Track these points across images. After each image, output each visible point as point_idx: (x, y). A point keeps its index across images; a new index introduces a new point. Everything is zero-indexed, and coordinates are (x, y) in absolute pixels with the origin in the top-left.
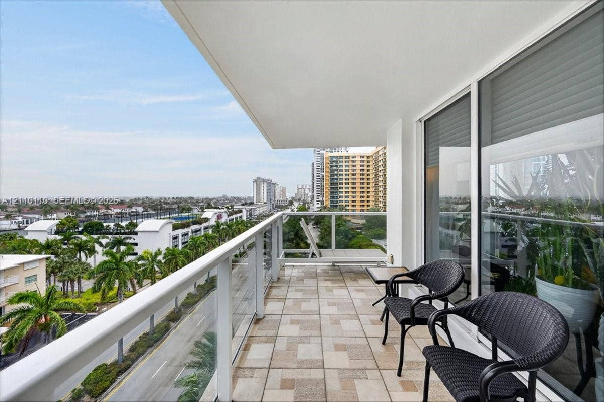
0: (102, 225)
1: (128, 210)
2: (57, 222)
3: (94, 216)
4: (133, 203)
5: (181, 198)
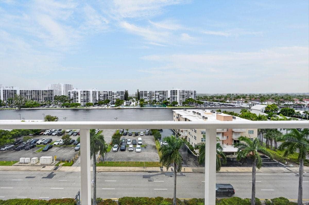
0: (294, 111)
3: (290, 105)
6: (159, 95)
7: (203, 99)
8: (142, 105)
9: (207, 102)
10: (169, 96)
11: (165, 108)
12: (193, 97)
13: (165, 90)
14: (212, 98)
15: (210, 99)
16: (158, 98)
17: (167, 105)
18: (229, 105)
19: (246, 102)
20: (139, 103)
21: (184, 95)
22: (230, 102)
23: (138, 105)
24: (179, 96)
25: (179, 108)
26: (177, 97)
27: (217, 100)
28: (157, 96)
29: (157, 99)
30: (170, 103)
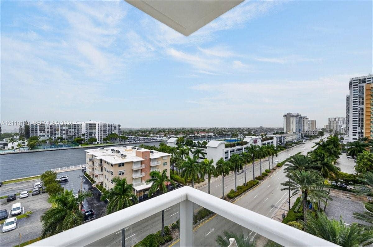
0: (193, 142)
1: (207, 134)
2: (177, 139)
3: (193, 137)
4: (209, 130)
5: (233, 128)
6: (68, 130)
7: (128, 133)
8: (32, 147)
9: (133, 137)
10: (84, 131)
11: (77, 147)
12: (116, 132)
13: (78, 123)
14: (137, 133)
15: (135, 133)
16: (66, 134)
17: (81, 144)
18: (153, 139)
19: (165, 136)
20: (26, 143)
21: (105, 130)
22: (153, 137)
23: (26, 146)
24: (99, 131)
25: (98, 145)
26: (95, 133)
27: (142, 134)
28: (64, 132)
29: (65, 136)
30: (86, 141)
